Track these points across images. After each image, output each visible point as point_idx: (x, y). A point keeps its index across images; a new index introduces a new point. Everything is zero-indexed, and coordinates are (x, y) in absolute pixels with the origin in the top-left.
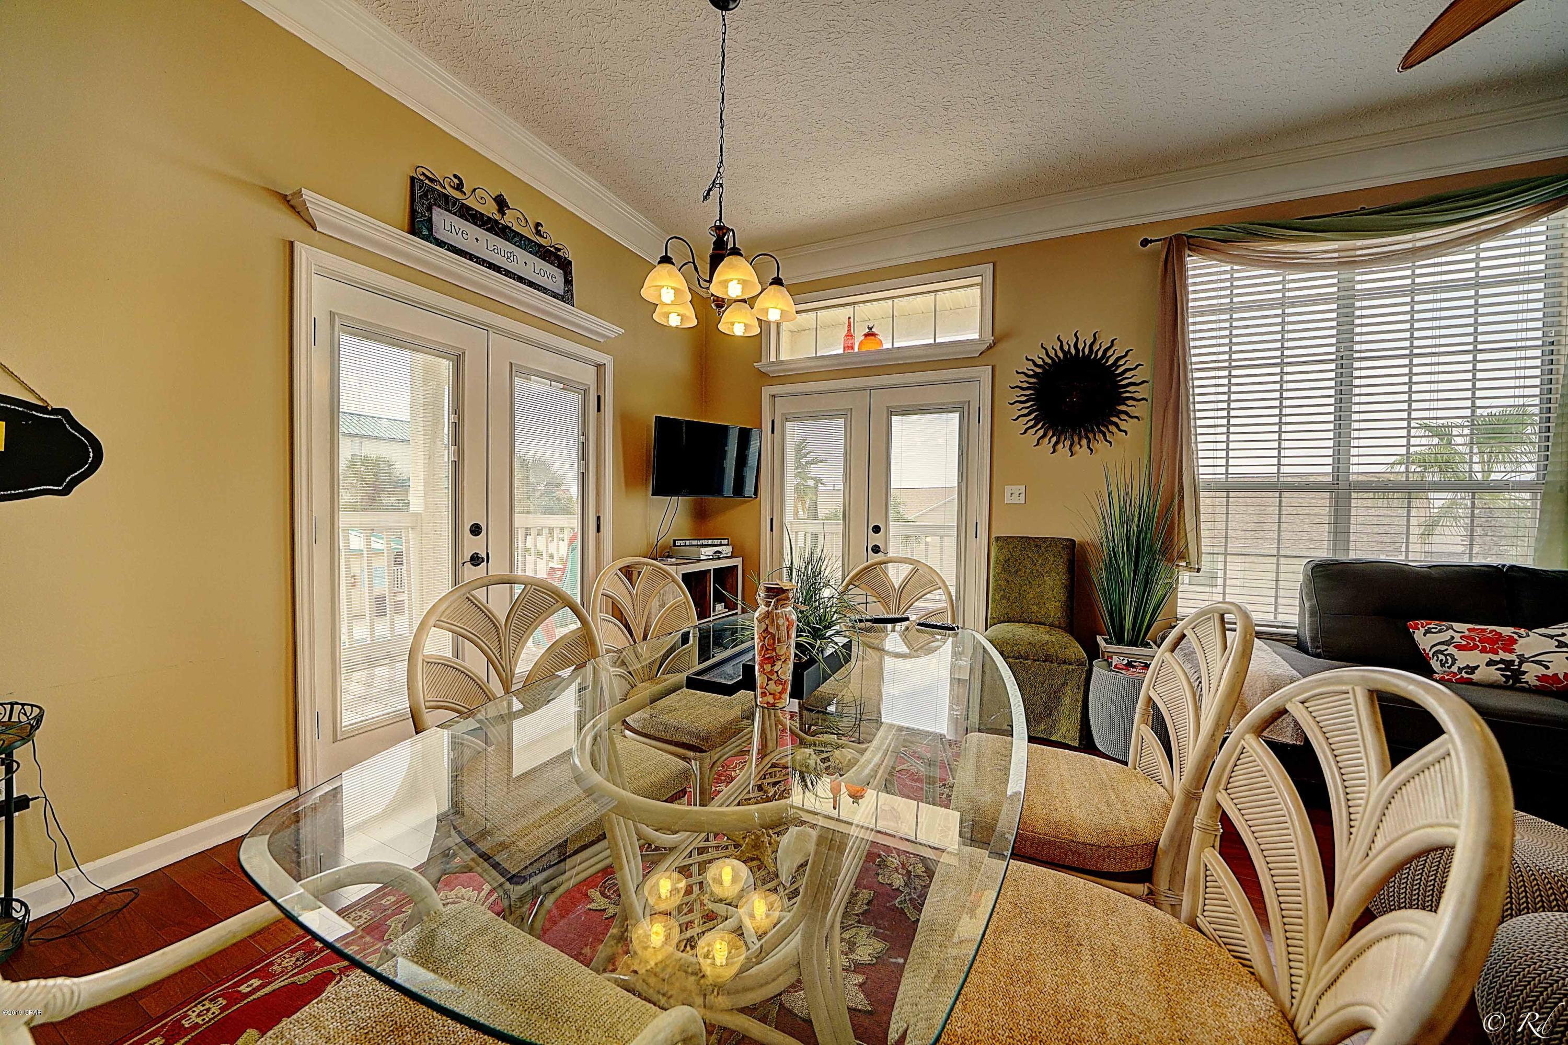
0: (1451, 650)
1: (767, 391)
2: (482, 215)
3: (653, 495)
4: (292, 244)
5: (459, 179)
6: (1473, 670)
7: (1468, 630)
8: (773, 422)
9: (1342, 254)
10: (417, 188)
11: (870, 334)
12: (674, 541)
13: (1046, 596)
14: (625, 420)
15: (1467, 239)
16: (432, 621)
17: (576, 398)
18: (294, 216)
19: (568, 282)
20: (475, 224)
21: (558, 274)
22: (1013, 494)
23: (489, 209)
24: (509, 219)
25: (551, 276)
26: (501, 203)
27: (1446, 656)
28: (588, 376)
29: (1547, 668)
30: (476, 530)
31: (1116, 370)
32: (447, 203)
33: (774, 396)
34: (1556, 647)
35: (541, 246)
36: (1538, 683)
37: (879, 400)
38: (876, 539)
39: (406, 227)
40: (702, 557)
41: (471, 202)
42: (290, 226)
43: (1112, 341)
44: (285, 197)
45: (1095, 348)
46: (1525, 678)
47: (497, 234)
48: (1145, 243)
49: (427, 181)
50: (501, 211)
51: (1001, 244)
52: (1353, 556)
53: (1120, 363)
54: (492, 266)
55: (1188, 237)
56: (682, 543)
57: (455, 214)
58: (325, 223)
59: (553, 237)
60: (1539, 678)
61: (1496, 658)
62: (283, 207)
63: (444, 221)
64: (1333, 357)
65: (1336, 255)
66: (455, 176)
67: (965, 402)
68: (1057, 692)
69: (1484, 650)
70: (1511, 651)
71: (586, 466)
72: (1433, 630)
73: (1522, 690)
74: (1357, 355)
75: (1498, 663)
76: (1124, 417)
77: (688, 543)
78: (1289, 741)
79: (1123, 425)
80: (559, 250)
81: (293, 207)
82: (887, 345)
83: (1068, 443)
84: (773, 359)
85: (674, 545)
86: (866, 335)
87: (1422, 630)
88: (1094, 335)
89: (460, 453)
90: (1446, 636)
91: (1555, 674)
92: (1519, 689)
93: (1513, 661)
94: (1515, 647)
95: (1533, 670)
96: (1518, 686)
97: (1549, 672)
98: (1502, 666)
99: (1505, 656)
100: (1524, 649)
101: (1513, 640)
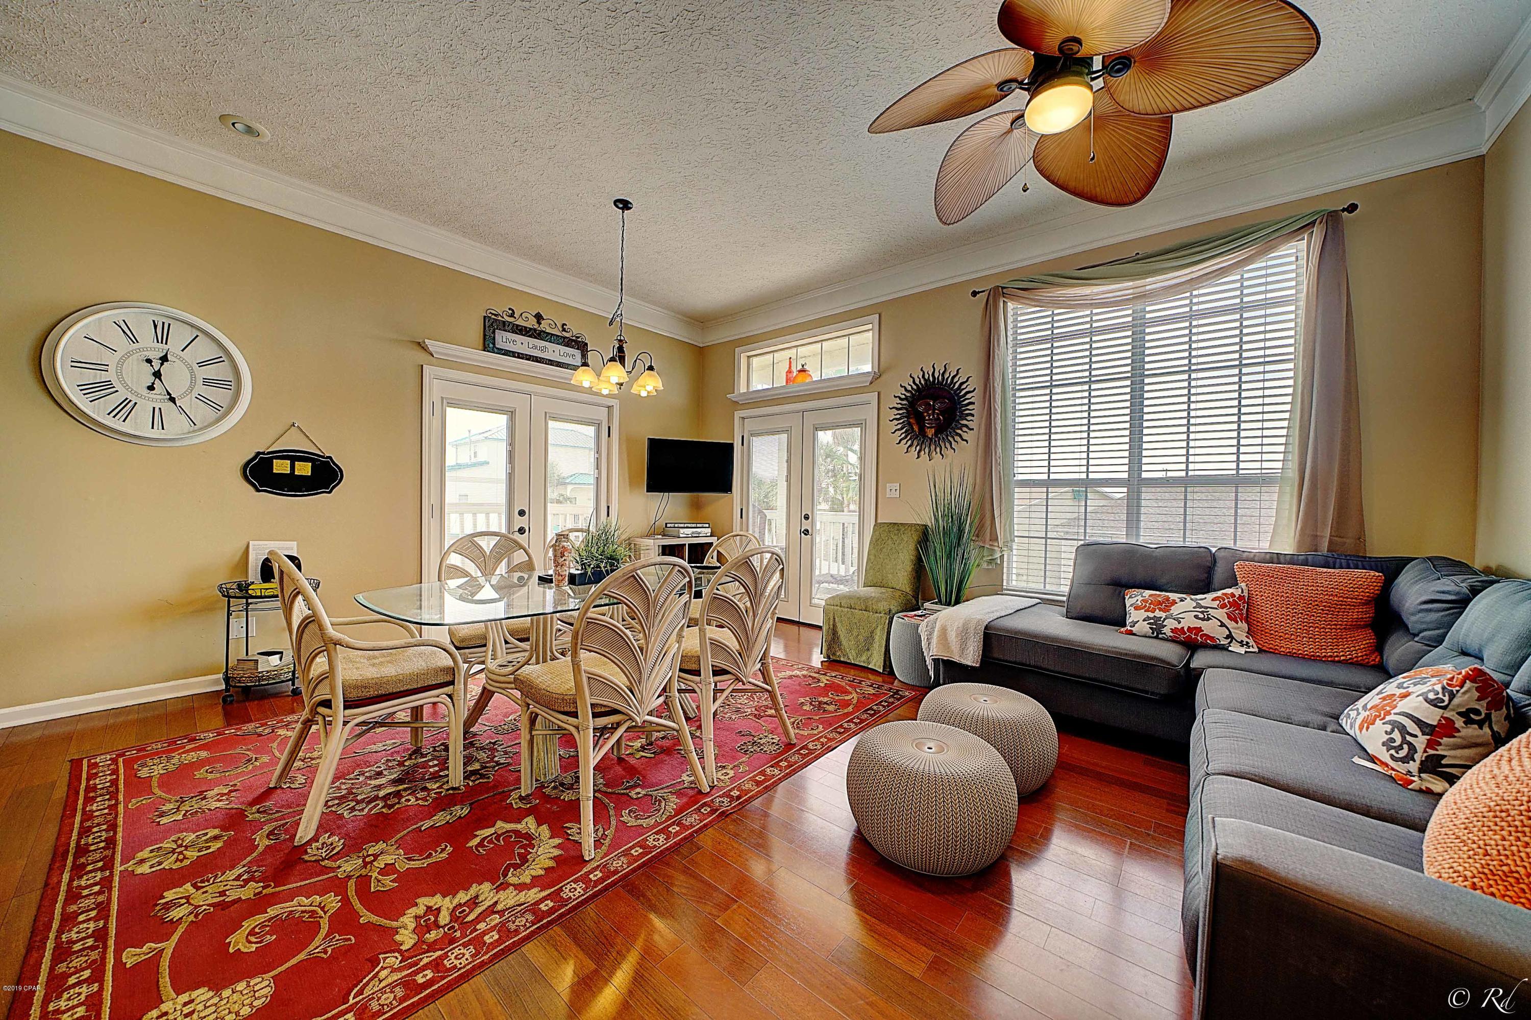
0: (1132, 610)
1: (738, 414)
2: (526, 328)
3: (647, 491)
4: (422, 366)
5: (513, 310)
7: (1150, 596)
8: (743, 437)
10: (487, 321)
11: (803, 371)
12: (666, 524)
13: (898, 568)
14: (628, 441)
15: (1211, 276)
16: (452, 549)
17: (590, 431)
18: (424, 351)
19: (584, 356)
20: (522, 335)
21: (578, 353)
22: (891, 490)
23: (531, 323)
24: (544, 326)
25: (572, 356)
26: (539, 317)
28: (602, 414)
29: (1179, 622)
30: (522, 513)
31: (960, 392)
32: (504, 326)
33: (743, 418)
34: (1194, 608)
35: (565, 338)
36: (1172, 634)
37: (811, 419)
38: (806, 525)
39: (481, 347)
40: (681, 535)
41: (520, 322)
42: (421, 357)
43: (958, 371)
44: (419, 343)
45: (946, 376)
46: (1165, 630)
47: (535, 338)
48: (974, 294)
49: (493, 317)
50: (539, 323)
51: (884, 299)
52: (1141, 541)
53: (963, 387)
54: (529, 358)
55: (1003, 288)
56: (672, 525)
57: (509, 332)
58: (437, 352)
59: (575, 329)
60: (1173, 631)
61: (1151, 615)
62: (418, 348)
63: (503, 339)
64: (1129, 375)
66: (510, 309)
67: (862, 420)
68: (872, 632)
69: (1149, 611)
70: (1166, 611)
71: (600, 473)
72: (1134, 596)
73: (1164, 639)
74: (1146, 373)
75: (1151, 619)
76: (965, 429)
77: (676, 525)
78: (970, 664)
79: (965, 436)
80: (579, 337)
81: (423, 347)
82: (816, 377)
83: (927, 450)
84: (743, 389)
85: (666, 527)
86: (800, 371)
87: (1131, 596)
88: (945, 366)
89: (513, 468)
90: (1138, 600)
91: (1183, 628)
92: (1161, 639)
93: (1161, 617)
94: (1172, 608)
95: (1170, 624)
96: (1160, 636)
97: (1179, 626)
98: (1152, 621)
99: (1158, 613)
100: (1175, 610)
101: (1174, 602)
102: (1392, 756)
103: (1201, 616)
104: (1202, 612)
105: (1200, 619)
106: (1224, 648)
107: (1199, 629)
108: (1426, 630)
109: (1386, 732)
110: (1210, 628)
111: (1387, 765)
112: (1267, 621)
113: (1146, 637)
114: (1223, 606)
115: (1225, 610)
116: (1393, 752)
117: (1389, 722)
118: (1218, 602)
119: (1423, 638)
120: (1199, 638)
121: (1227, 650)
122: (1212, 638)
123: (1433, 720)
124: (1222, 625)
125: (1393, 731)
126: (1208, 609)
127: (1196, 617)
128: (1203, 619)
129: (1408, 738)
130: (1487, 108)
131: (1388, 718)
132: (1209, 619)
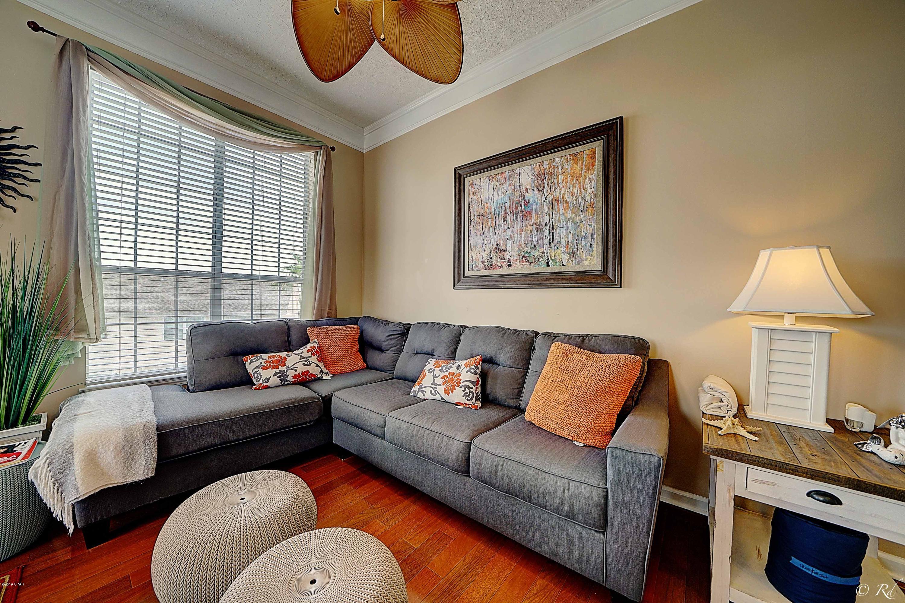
0: (260, 370)
6: (267, 380)
7: (269, 357)
9: (218, 127)
27: (257, 374)
29: (296, 371)
34: (300, 359)
36: (293, 380)
46: (289, 378)
55: (88, 49)
60: (293, 377)
61: (278, 371)
65: (215, 127)
69: (273, 368)
70: (284, 365)
72: (254, 360)
73: (288, 384)
75: (278, 373)
87: (249, 361)
90: (257, 363)
91: (299, 374)
92: (286, 385)
93: (284, 370)
94: (286, 362)
95: (291, 373)
96: (286, 383)
97: (297, 373)
98: (280, 374)
99: (281, 368)
100: (289, 363)
101: (285, 359)
102: (468, 400)
103: (306, 363)
104: (306, 361)
105: (306, 365)
106: (320, 379)
107: (307, 372)
108: (392, 347)
109: (463, 391)
110: (313, 369)
111: (466, 404)
112: (331, 358)
113: (276, 387)
114: (314, 355)
115: (315, 357)
116: (467, 398)
117: (462, 386)
118: (310, 353)
119: (392, 351)
120: (308, 377)
121: (321, 379)
122: (314, 375)
123: (474, 379)
124: (317, 366)
125: (465, 389)
126: (308, 358)
127: (304, 364)
128: (308, 365)
129: (471, 390)
130: (366, 135)
131: (461, 385)
132: (310, 364)
